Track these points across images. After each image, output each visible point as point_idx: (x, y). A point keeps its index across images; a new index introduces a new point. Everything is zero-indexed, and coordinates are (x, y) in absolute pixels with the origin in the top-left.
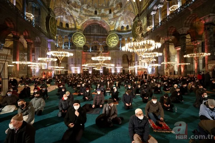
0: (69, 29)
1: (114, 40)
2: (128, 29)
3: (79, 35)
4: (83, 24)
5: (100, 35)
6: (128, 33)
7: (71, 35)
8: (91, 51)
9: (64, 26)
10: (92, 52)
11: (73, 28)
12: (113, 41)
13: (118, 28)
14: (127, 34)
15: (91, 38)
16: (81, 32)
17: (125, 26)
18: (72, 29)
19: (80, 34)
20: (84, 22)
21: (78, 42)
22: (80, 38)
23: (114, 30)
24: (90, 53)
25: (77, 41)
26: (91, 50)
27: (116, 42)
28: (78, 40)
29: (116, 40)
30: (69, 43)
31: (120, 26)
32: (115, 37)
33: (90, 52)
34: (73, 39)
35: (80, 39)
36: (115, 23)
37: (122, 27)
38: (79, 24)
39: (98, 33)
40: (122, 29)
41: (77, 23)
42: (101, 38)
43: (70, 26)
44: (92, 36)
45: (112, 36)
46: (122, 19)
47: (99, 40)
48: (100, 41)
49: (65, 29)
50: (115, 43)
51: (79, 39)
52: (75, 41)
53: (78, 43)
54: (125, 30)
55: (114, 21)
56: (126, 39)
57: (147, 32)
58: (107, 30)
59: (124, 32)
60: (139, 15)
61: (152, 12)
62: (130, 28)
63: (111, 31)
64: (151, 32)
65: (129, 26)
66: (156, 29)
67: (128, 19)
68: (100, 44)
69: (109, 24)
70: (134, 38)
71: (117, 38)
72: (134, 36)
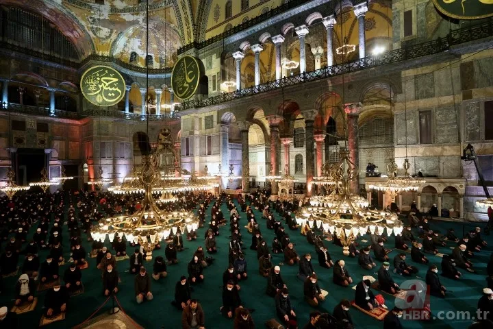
1: (111, 86)
2: (150, 66)
5: (51, 59)
6: (149, 76)
12: (105, 88)
13: (122, 53)
14: (148, 78)
17: (142, 54)
23: (110, 59)
24: (1, 114)
26: (5, 101)
27: (116, 92)
29: (117, 89)
31: (126, 49)
32: (116, 80)
36: (114, 36)
37: (134, 54)
39: (41, 48)
40: (131, 61)
42: (51, 67)
44: (13, 50)
46: (137, 34)
47: (44, 72)
48: (48, 79)
50: (112, 98)
54: (141, 65)
55: (112, 32)
56: (143, 91)
57: (225, 94)
58: (79, 49)
59: (138, 69)
60: (197, 45)
61: (237, 53)
62: (156, 65)
63: (98, 56)
64: (238, 98)
65: (154, 58)
66: (253, 94)
67: (154, 41)
68: (49, 89)
69: (91, 33)
70: (180, 95)
71: (120, 82)
72: (181, 92)
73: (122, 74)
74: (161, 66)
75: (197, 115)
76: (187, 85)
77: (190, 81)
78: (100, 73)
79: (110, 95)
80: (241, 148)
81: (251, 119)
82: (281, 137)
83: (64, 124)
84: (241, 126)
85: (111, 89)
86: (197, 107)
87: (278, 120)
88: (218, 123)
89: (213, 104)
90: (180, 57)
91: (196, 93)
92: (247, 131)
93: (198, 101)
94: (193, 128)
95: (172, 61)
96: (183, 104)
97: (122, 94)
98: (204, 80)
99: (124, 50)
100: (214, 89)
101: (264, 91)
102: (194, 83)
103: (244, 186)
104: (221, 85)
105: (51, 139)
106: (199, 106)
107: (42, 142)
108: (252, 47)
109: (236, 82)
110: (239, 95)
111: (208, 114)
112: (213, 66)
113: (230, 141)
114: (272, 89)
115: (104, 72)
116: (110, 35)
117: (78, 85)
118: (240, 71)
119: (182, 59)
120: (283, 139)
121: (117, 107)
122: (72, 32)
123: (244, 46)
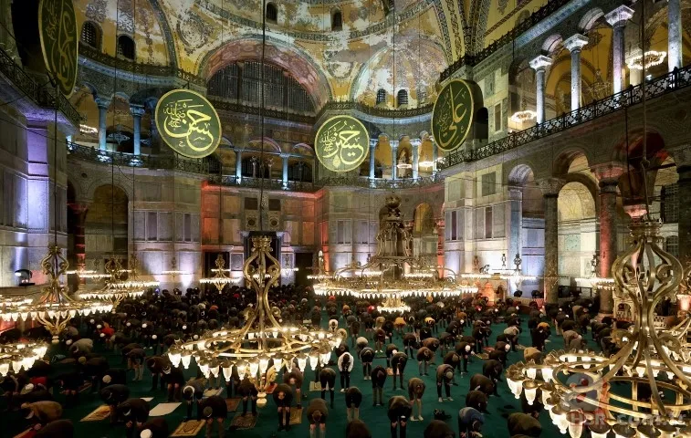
0: (134, 64)
1: (351, 142)
2: (403, 106)
3: (189, 103)
4: (210, 53)
5: (283, 116)
6: (401, 121)
7: (146, 98)
8: (239, 181)
9: (109, 46)
10: (243, 185)
11: (159, 67)
12: (344, 146)
13: (365, 94)
14: (400, 125)
15: (240, 123)
16: (202, 93)
17: (392, 91)
18: (150, 69)
19: (197, 100)
20: (217, 43)
21: (187, 135)
22: (193, 115)
23: (350, 104)
24: (235, 190)
25: (178, 131)
26: (239, 174)
27: (357, 151)
28: (184, 128)
29: (359, 146)
30: (137, 136)
31: (371, 88)
32: (357, 133)
33: (234, 184)
34: (161, 121)
35: (195, 122)
36: (355, 71)
37: (382, 93)
38: (190, 52)
39: (274, 104)
40: (378, 102)
41: (180, 43)
42: (285, 127)
43: (141, 54)
44: (247, 113)
45: (341, 124)
46: (386, 62)
47: (277, 134)
48: (281, 142)
49: (116, 63)
50: (352, 159)
51: (189, 121)
52: (171, 129)
53: (184, 139)
54: (390, 106)
55: (352, 67)
56: (394, 145)
57: (514, 134)
58: (315, 98)
59: (386, 113)
60: (470, 60)
61: (537, 59)
62: (412, 104)
63: (336, 103)
64: (537, 138)
65: (409, 92)
66: (566, 127)
67: (409, 66)
68: (282, 156)
69: (327, 73)
70: (443, 145)
71: (362, 136)
72: (445, 140)
73: (366, 123)
74: (419, 104)
75: (469, 174)
76: (455, 127)
77: (458, 119)
78: (337, 126)
79: (349, 155)
80: (543, 225)
81: (563, 174)
82: (626, 203)
83: (297, 199)
84: (543, 188)
85: (350, 147)
86: (469, 161)
87: (616, 171)
88: (503, 185)
89: (494, 153)
90: (444, 84)
91: (469, 139)
92: (556, 196)
93: (472, 151)
94: (463, 195)
95: (436, 94)
96: (449, 158)
97: (365, 152)
98: (482, 115)
99: (368, 89)
100: (498, 127)
101: (588, 120)
102: (465, 122)
103: (548, 294)
104: (509, 119)
105: (284, 219)
106: (472, 159)
107: (274, 223)
108: (567, 41)
109: (535, 110)
110: (539, 132)
111: (486, 171)
112: (497, 89)
113: (525, 214)
114: (604, 114)
115: (342, 124)
116: (350, 71)
117: (313, 146)
118: (543, 90)
119: (448, 87)
120: (631, 207)
121: (359, 172)
122: (307, 77)
123: (551, 44)
